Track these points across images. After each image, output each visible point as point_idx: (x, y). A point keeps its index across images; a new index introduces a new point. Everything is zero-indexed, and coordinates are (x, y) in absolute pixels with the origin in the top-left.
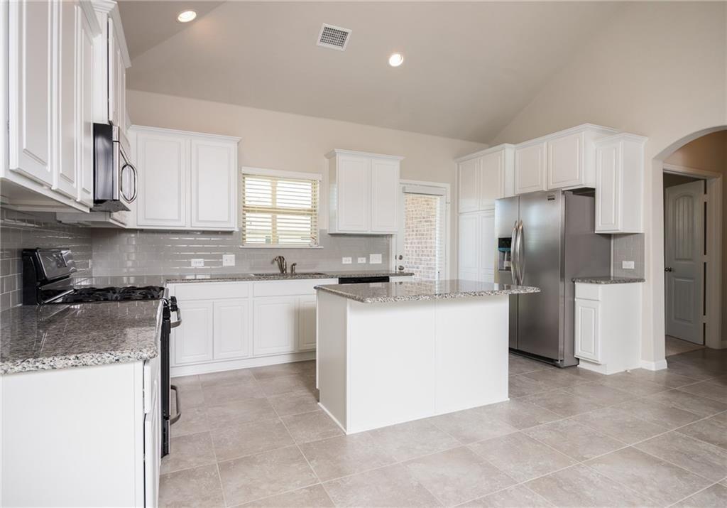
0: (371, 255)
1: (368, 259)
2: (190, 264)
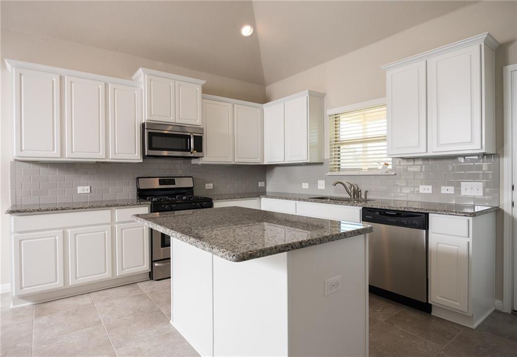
0: (463, 183)
2: (302, 186)
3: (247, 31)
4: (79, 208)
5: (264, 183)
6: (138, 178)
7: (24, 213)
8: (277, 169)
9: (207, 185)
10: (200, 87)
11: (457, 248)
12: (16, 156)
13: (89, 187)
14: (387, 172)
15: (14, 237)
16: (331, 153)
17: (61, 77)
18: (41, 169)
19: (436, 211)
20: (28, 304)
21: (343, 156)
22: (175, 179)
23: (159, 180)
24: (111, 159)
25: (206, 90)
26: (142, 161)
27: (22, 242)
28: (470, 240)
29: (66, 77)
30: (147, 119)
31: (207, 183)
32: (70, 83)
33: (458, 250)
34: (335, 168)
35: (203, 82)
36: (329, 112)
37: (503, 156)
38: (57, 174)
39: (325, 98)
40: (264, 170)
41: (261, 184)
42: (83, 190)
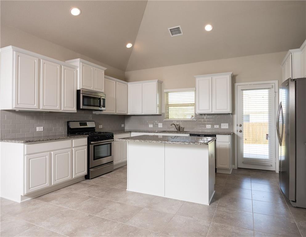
0: (222, 124)
1: (220, 126)
2: (149, 126)
3: (129, 46)
4: (58, 139)
5: (124, 125)
6: (68, 122)
7: (33, 143)
8: (132, 117)
9: (100, 126)
10: (104, 71)
11: (226, 146)
12: (15, 108)
13: (43, 127)
14: (193, 119)
15: (27, 157)
16: (166, 110)
17: (39, 59)
18: (16, 115)
19: (219, 134)
20: (29, 199)
21: (170, 112)
22: (87, 122)
23: (80, 123)
24: (63, 110)
25: (106, 73)
26: (76, 112)
27: (30, 160)
28: (230, 143)
29: (41, 60)
30: (81, 88)
31: (100, 125)
32: (43, 63)
33: (226, 147)
34: (167, 117)
35: (105, 69)
36: (165, 91)
37: (234, 114)
38: (25, 119)
39: (163, 83)
40: (124, 118)
41: (123, 126)
42: (39, 129)
